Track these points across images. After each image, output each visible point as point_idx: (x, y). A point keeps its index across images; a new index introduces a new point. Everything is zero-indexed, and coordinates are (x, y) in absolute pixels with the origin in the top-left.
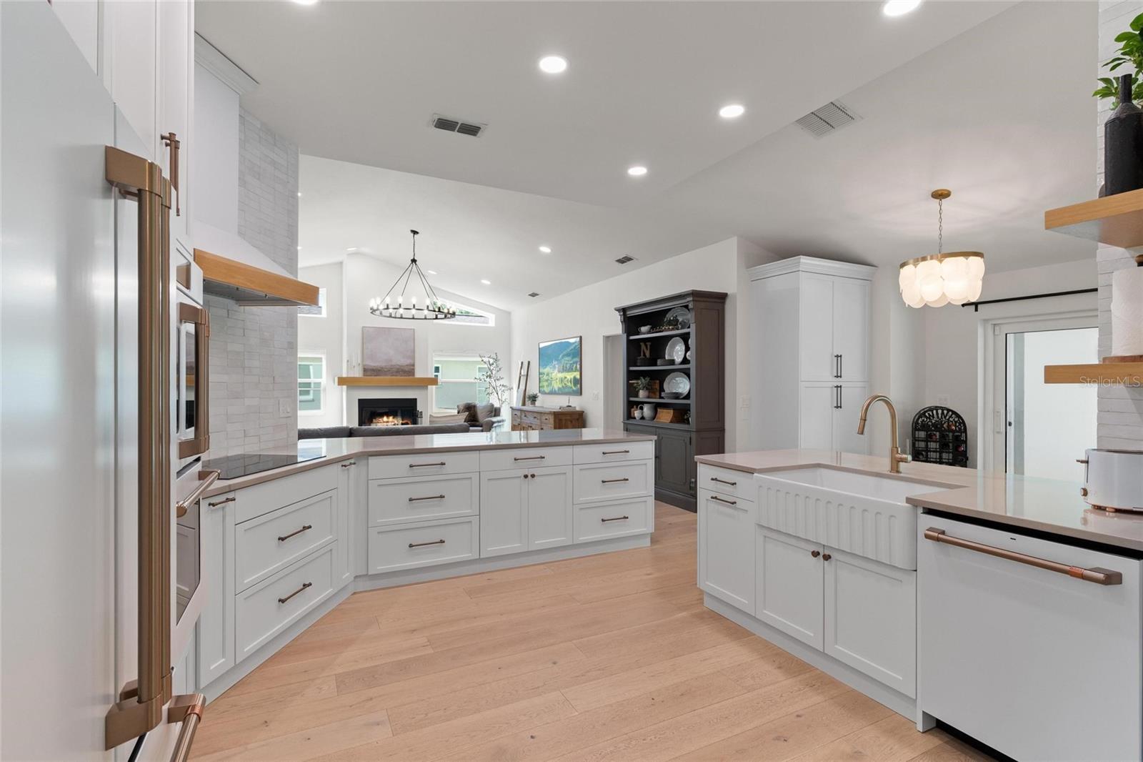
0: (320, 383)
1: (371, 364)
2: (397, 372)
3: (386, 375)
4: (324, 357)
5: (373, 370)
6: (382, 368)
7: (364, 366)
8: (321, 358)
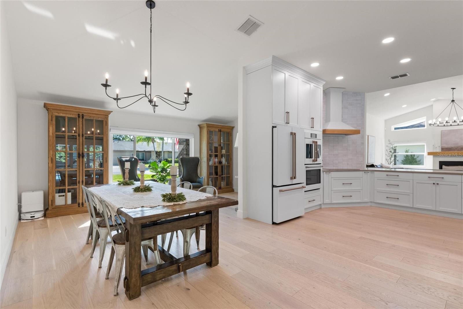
0: (423, 155)
1: (446, 146)
2: (461, 149)
3: (454, 151)
4: (425, 144)
5: (447, 149)
6: (452, 147)
7: (442, 147)
8: (424, 145)
